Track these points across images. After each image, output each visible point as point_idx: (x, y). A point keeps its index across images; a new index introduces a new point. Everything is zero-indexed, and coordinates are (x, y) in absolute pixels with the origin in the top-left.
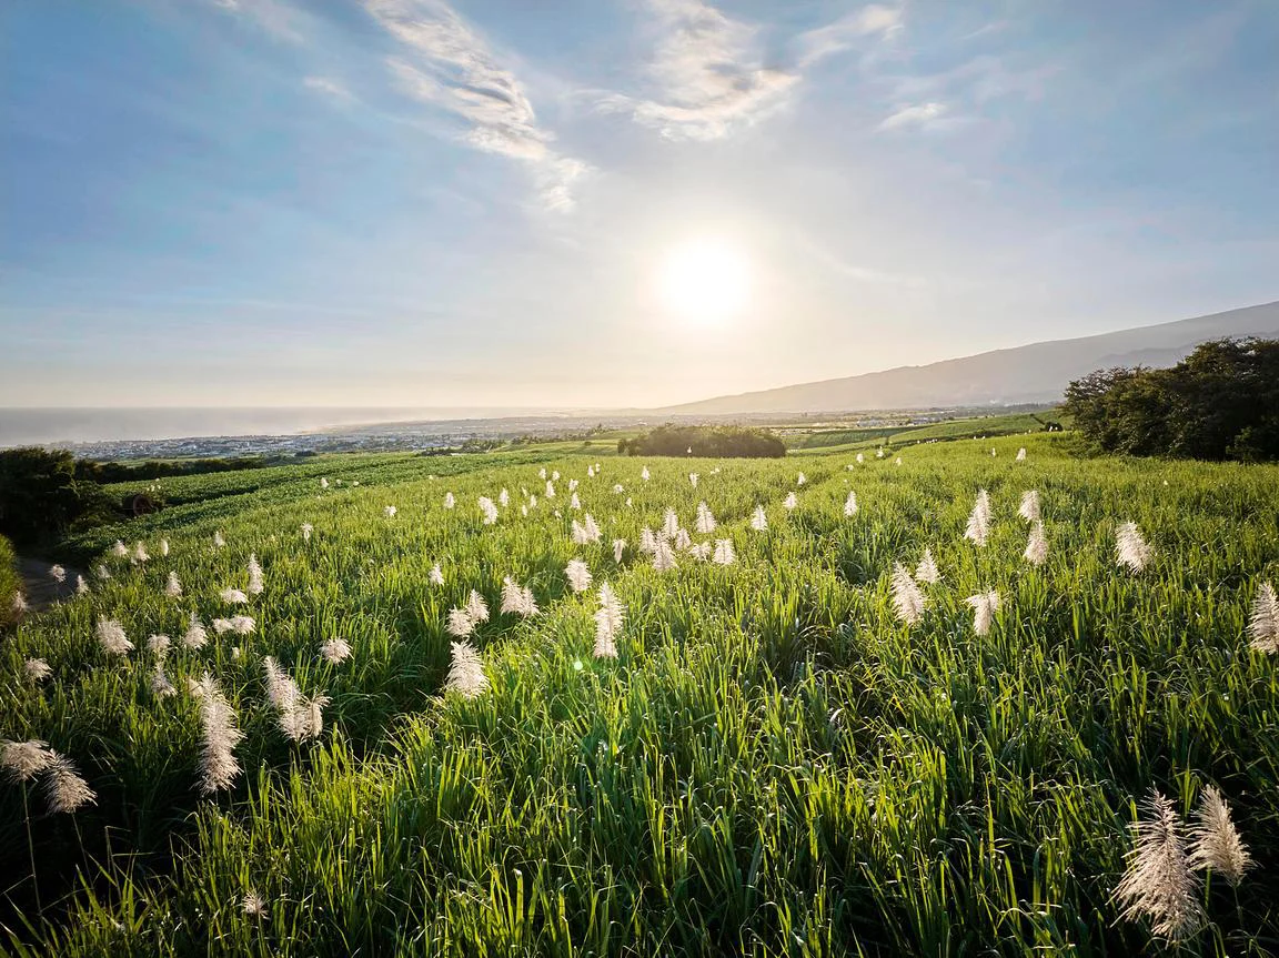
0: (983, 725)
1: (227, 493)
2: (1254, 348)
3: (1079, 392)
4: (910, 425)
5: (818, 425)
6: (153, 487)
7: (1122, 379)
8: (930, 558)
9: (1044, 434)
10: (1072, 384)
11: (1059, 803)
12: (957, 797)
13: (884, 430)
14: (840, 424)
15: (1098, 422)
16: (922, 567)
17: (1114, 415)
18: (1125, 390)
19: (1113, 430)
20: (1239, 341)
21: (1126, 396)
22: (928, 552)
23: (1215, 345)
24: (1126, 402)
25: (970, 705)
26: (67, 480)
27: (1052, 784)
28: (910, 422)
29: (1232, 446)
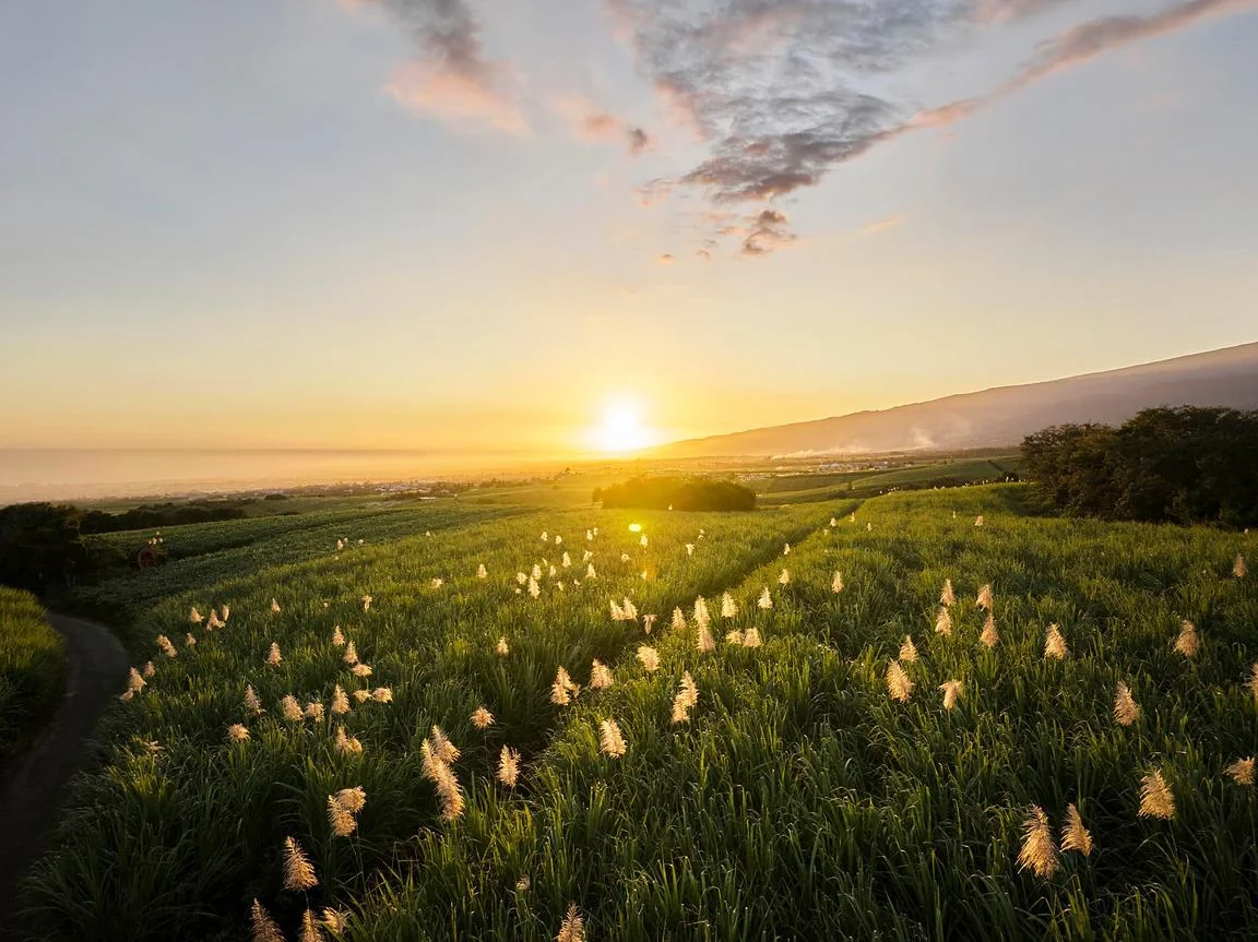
0: (953, 769)
1: (228, 546)
2: (1189, 414)
3: (1034, 446)
4: (871, 469)
5: (780, 468)
6: (155, 538)
7: (1072, 433)
8: (910, 643)
9: (1001, 484)
10: (1027, 438)
11: (1001, 817)
12: (938, 818)
13: (845, 475)
14: (803, 469)
15: (1051, 477)
16: (904, 649)
17: (1065, 472)
18: (1075, 449)
19: (1066, 485)
20: (1175, 409)
21: (1075, 455)
22: (908, 638)
23: (1154, 411)
24: (1075, 460)
25: (945, 757)
26: (74, 534)
27: (997, 807)
28: (871, 467)
29: (1170, 505)
